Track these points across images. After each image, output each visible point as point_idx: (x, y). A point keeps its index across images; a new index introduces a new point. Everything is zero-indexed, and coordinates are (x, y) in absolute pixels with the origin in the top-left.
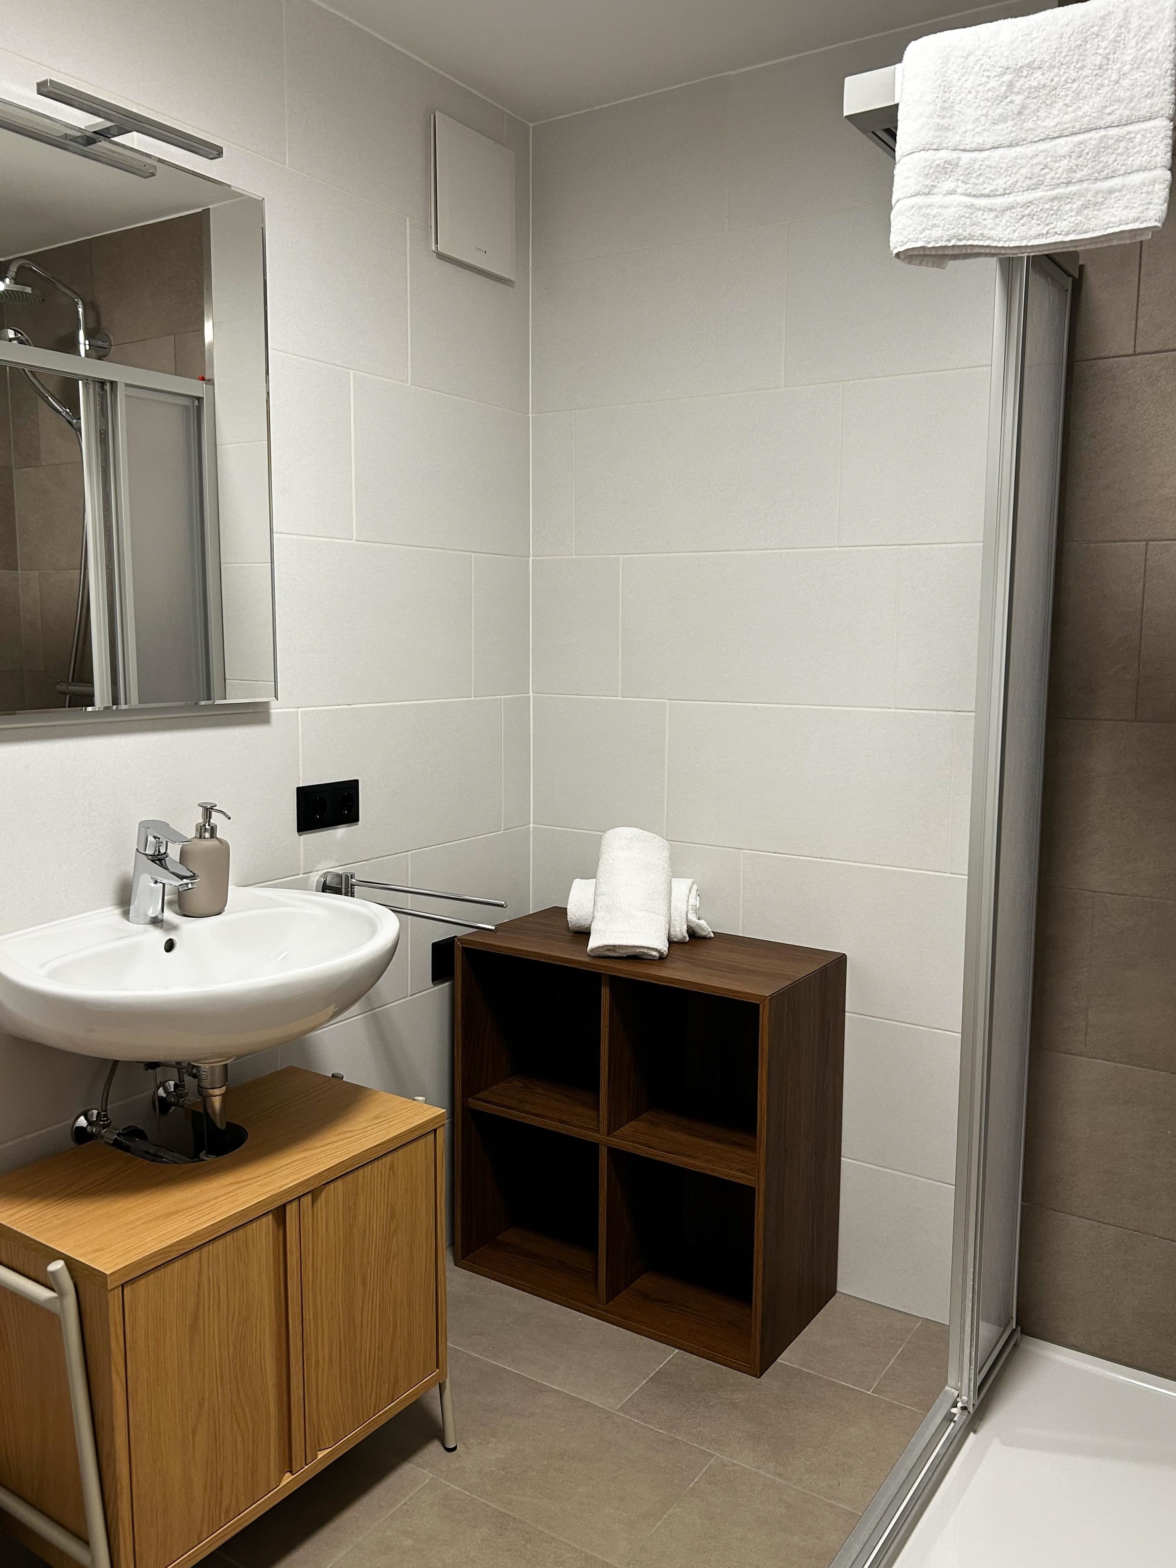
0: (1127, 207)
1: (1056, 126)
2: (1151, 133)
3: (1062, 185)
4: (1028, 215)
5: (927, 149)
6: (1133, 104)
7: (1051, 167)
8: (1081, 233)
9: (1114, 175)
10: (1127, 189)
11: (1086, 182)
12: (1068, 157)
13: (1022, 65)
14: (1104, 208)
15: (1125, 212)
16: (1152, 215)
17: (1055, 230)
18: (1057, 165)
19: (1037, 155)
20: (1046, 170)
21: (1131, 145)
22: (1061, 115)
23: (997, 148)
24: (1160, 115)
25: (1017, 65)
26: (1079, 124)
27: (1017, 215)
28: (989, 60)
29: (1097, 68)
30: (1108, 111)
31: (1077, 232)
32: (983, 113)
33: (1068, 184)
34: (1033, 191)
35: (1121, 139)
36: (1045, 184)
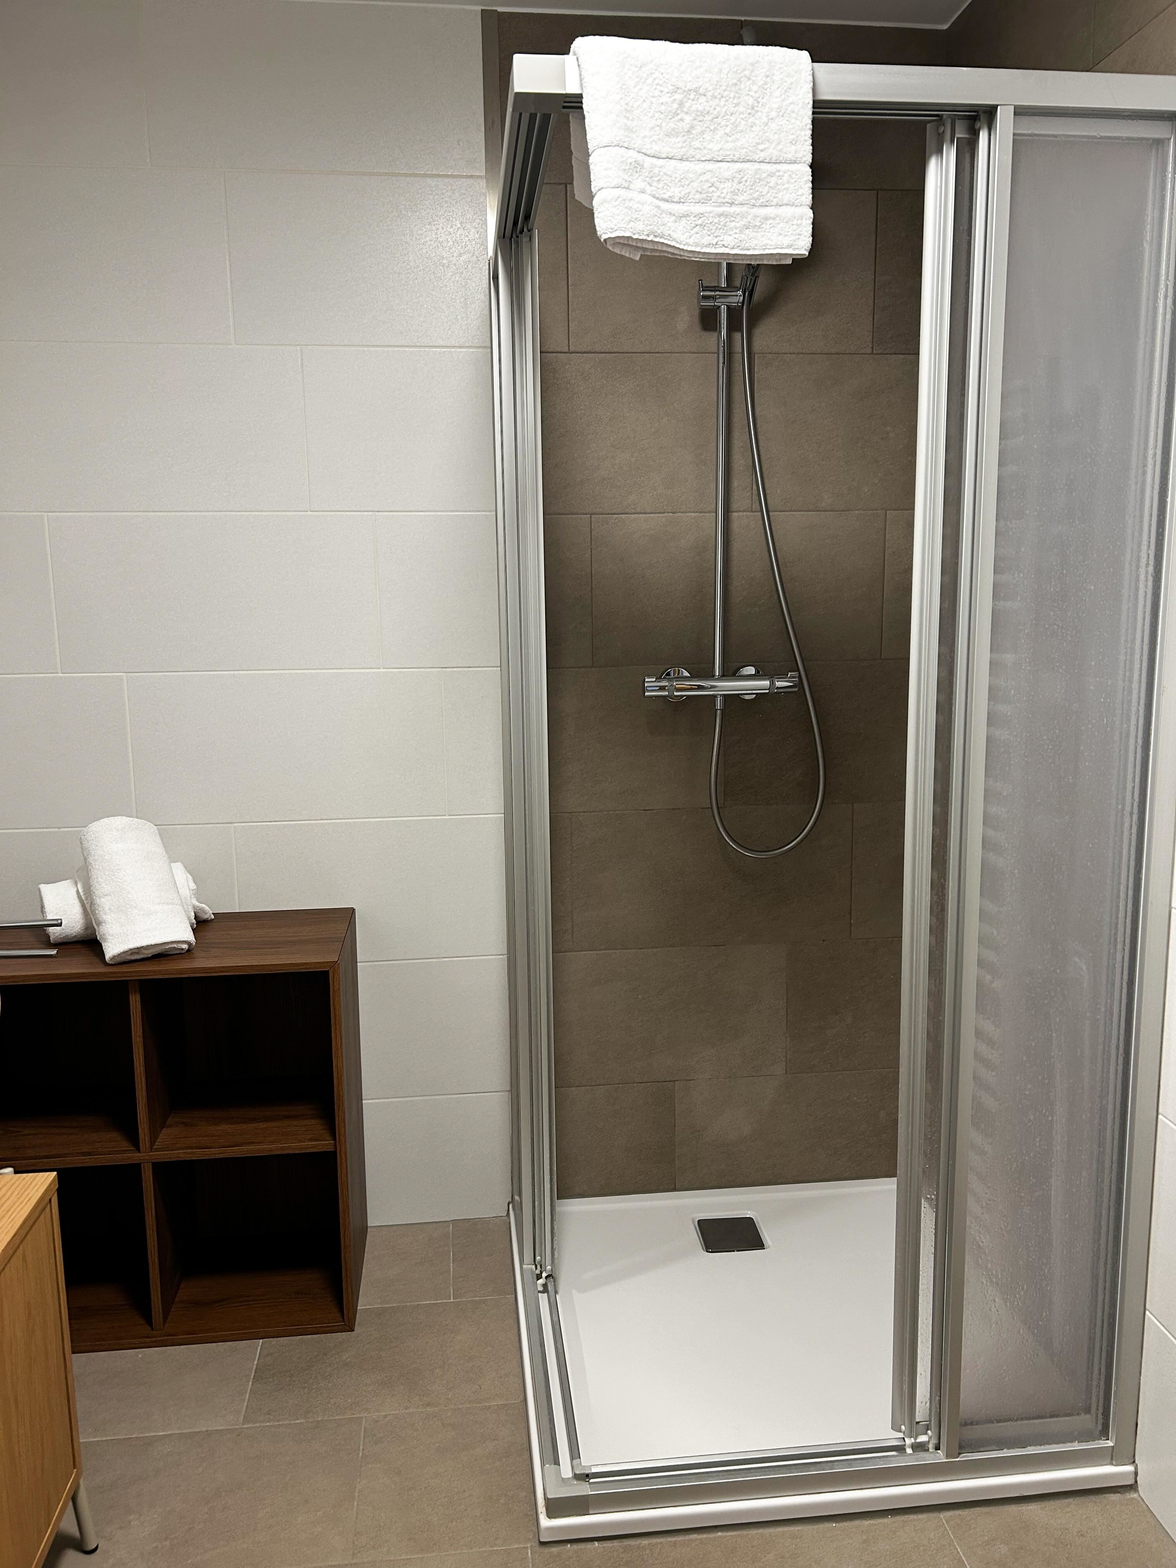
0: (781, 234)
1: (719, 151)
2: (796, 175)
3: (727, 204)
4: (701, 225)
5: (620, 145)
6: (780, 147)
7: (718, 186)
8: (744, 250)
9: (768, 204)
10: (780, 219)
11: (746, 205)
12: (731, 181)
13: (690, 89)
14: (761, 232)
15: (780, 238)
16: (803, 245)
17: (723, 243)
18: (722, 186)
19: (705, 173)
20: (713, 189)
21: (780, 182)
22: (723, 143)
23: (671, 159)
24: (803, 161)
25: (686, 87)
26: (738, 153)
27: (691, 223)
28: (661, 77)
29: (750, 107)
30: (761, 147)
31: (741, 248)
32: (657, 124)
33: (732, 204)
34: (703, 205)
35: (772, 175)
36: (713, 200)
